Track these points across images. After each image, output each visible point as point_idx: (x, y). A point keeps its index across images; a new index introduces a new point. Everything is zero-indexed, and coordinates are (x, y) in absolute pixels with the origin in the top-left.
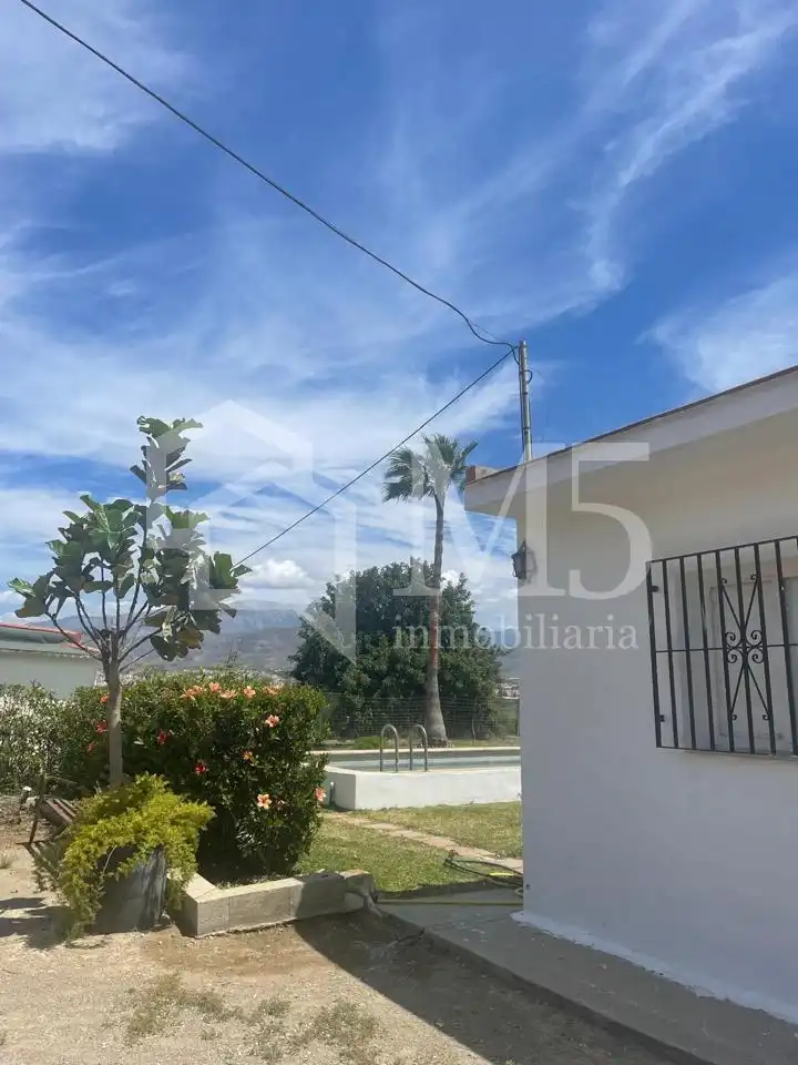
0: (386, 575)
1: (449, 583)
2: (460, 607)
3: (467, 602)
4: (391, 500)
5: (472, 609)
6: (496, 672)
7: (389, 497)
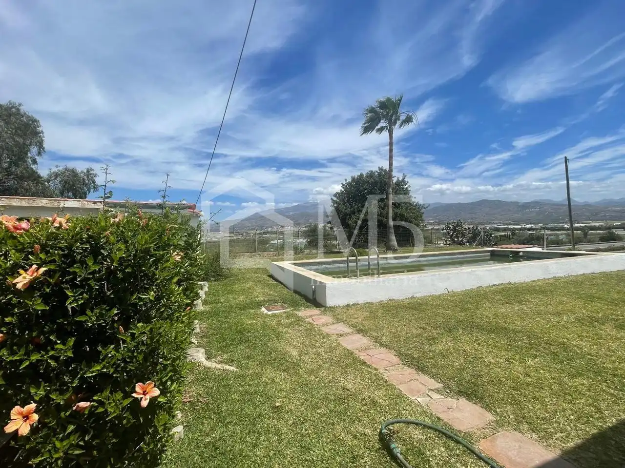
0: (367, 177)
1: (398, 178)
2: (403, 188)
3: (407, 186)
4: (364, 135)
5: (409, 189)
6: (421, 216)
7: (364, 133)
